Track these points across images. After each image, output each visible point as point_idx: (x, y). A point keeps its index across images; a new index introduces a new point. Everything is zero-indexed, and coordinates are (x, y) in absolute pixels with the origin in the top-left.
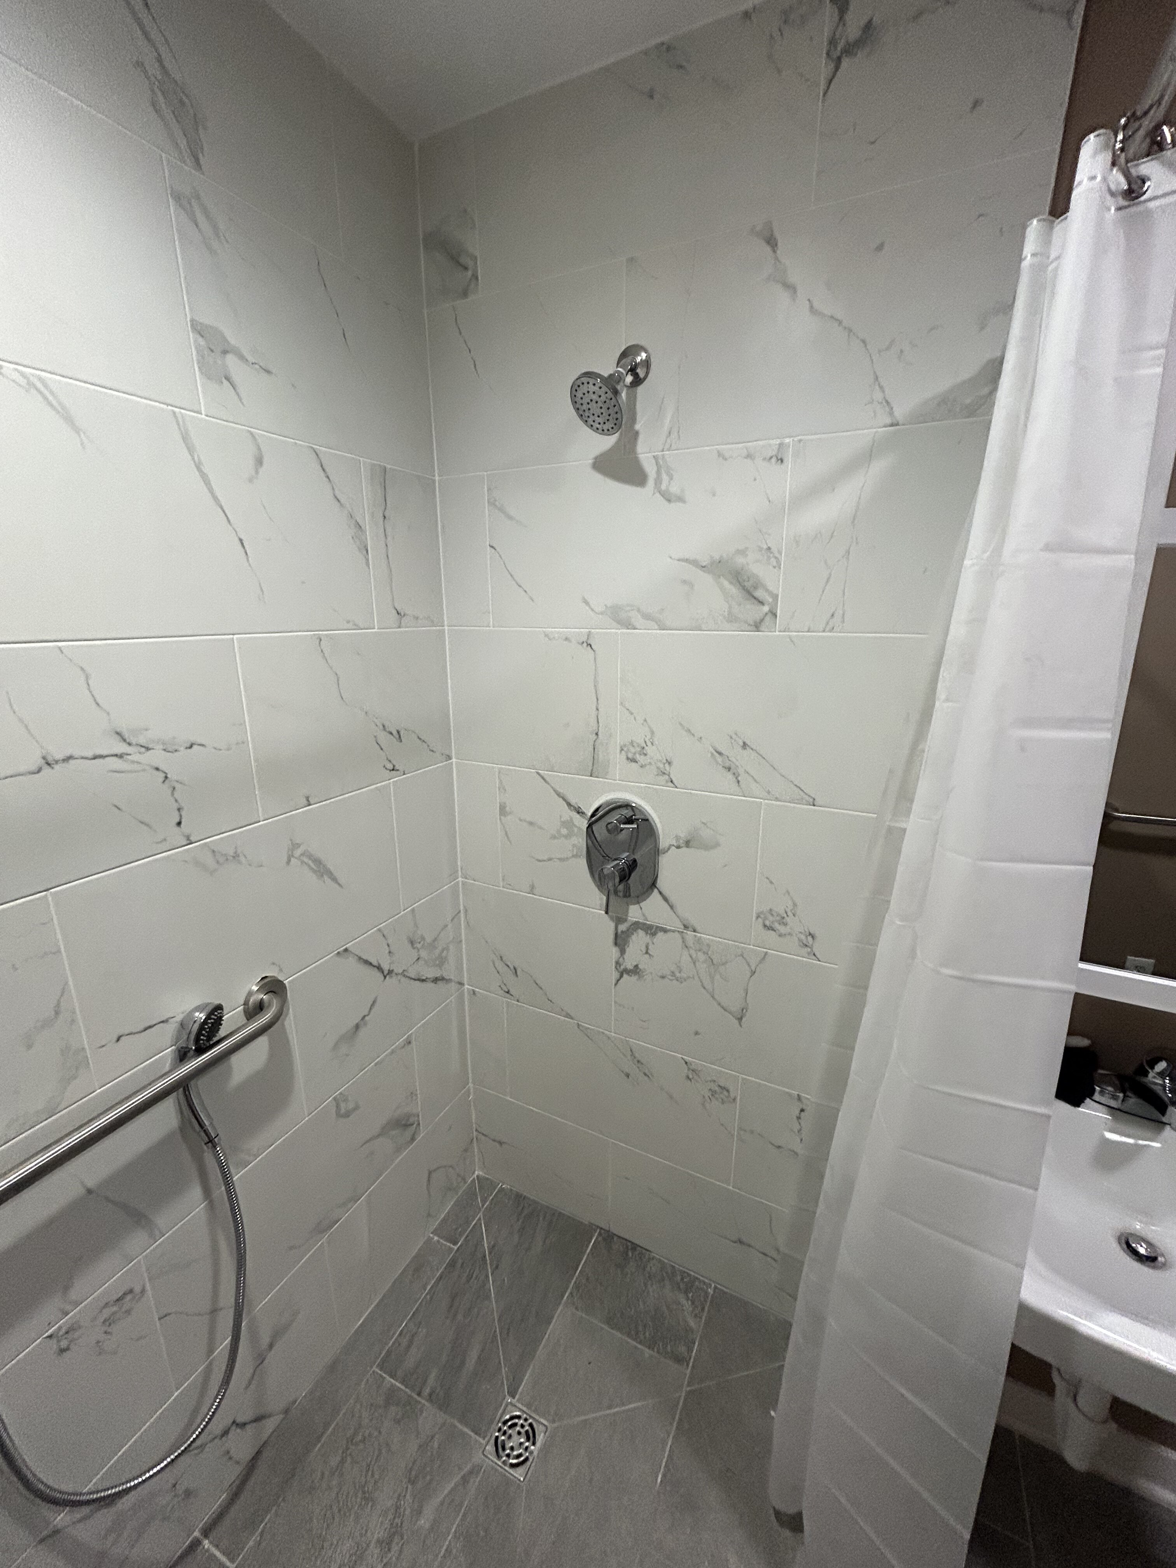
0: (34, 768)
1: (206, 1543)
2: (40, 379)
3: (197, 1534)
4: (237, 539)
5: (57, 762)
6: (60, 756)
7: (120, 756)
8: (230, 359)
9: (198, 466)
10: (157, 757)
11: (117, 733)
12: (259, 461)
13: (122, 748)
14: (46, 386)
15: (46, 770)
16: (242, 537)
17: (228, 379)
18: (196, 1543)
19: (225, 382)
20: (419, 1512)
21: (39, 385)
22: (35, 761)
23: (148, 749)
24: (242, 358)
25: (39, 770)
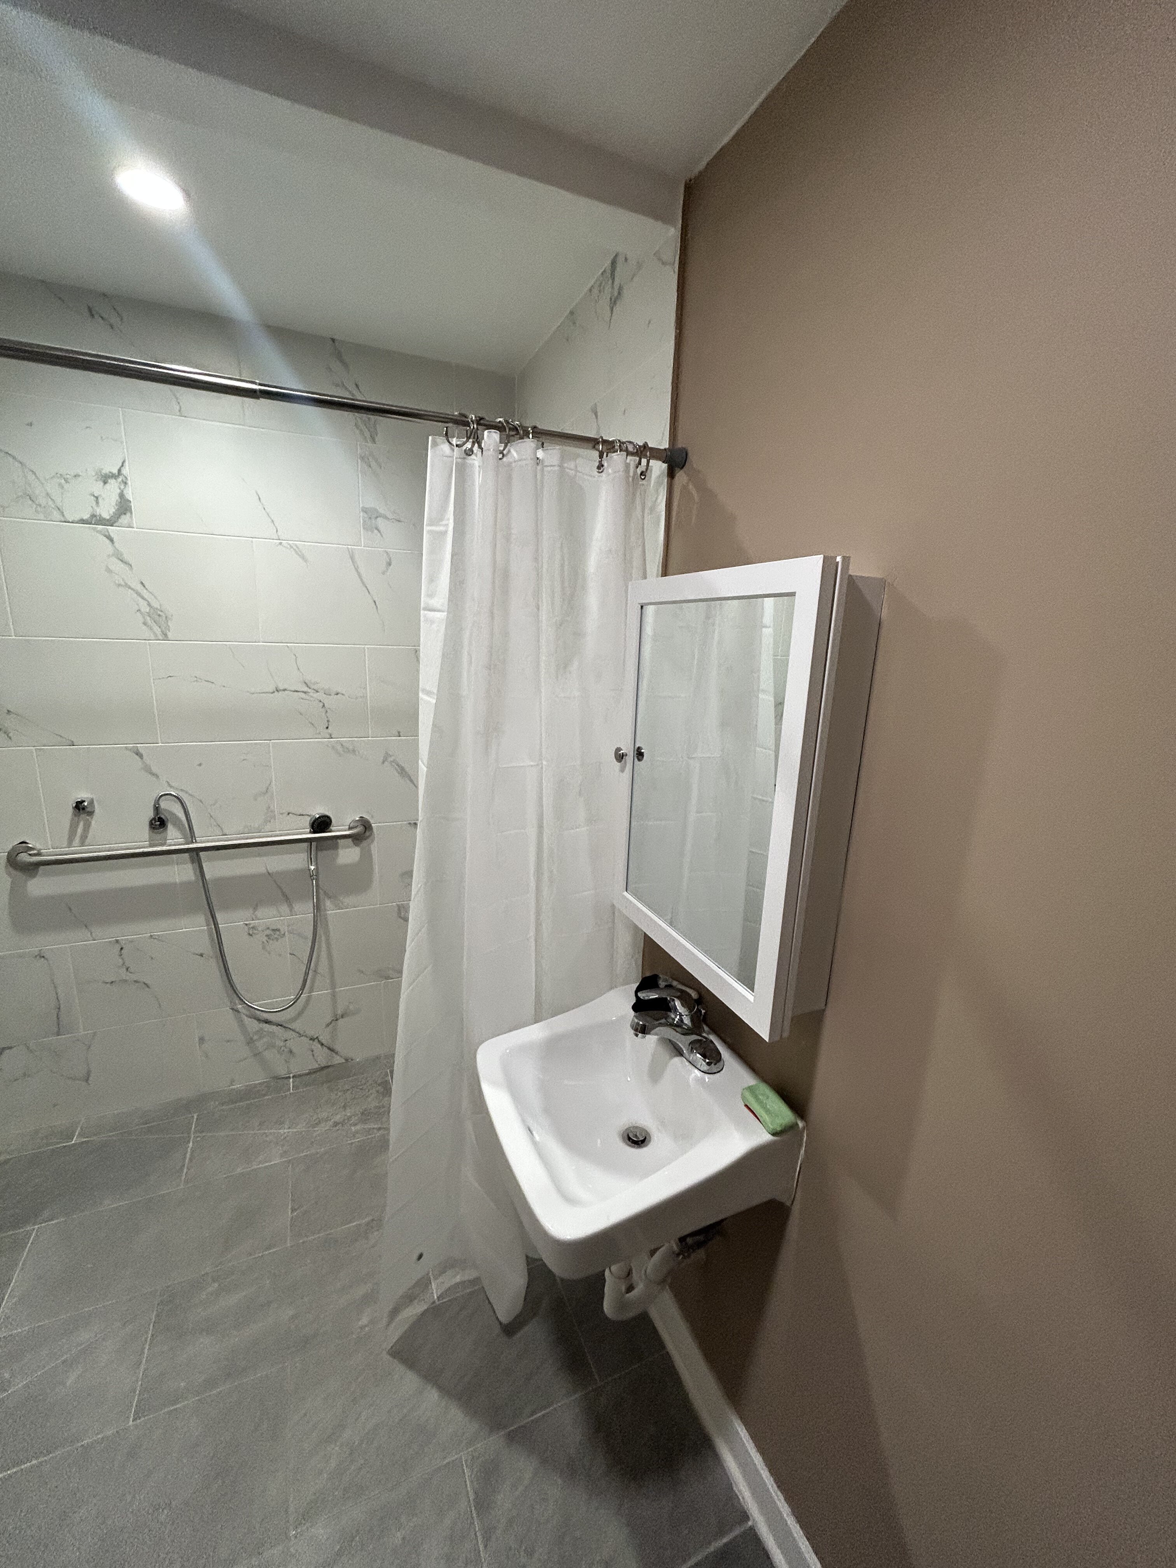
0: (272, 691)
1: (291, 1080)
2: (296, 545)
3: (291, 1075)
4: (371, 601)
5: (280, 690)
6: (282, 688)
7: (305, 693)
8: (379, 520)
9: (357, 570)
10: (320, 696)
11: (305, 683)
12: (389, 564)
13: (306, 689)
14: (297, 547)
15: (276, 693)
16: (376, 599)
17: (377, 529)
18: (289, 1077)
19: (376, 531)
20: (355, 1125)
21: (295, 547)
22: (271, 688)
23: (317, 692)
24: (386, 518)
25: (274, 692)
